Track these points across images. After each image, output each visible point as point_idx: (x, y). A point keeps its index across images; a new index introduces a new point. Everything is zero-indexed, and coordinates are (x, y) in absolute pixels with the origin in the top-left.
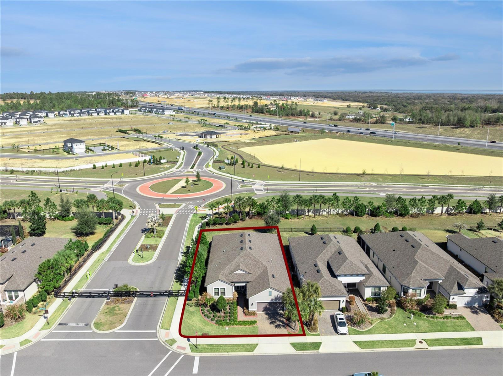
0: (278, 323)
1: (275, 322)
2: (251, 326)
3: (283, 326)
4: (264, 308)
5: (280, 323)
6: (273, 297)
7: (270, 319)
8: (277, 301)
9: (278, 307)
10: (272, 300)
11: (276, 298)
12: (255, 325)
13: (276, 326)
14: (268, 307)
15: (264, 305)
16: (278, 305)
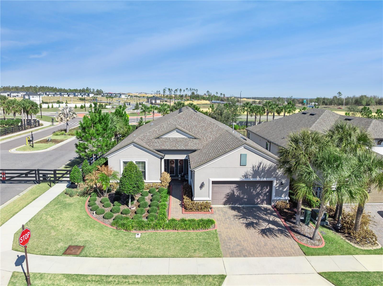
0: (265, 225)
1: (256, 224)
2: (200, 232)
3: (282, 232)
4: (228, 195)
5: (271, 226)
6: (249, 169)
7: (243, 217)
8: (258, 179)
9: (258, 194)
10: (246, 176)
11: (256, 172)
12: (211, 230)
13: (264, 232)
14: (236, 193)
15: (227, 189)
16: (258, 190)
